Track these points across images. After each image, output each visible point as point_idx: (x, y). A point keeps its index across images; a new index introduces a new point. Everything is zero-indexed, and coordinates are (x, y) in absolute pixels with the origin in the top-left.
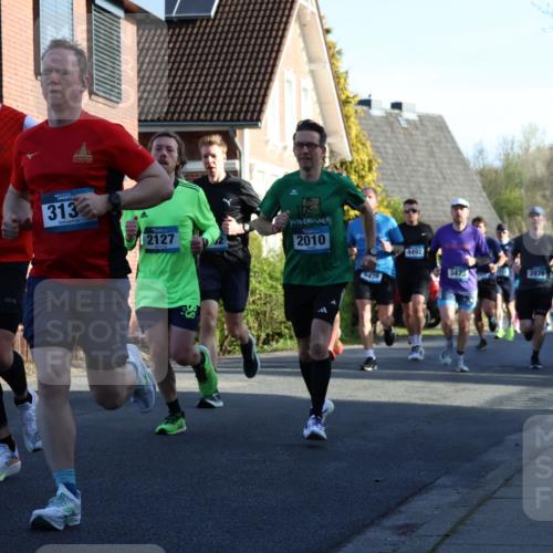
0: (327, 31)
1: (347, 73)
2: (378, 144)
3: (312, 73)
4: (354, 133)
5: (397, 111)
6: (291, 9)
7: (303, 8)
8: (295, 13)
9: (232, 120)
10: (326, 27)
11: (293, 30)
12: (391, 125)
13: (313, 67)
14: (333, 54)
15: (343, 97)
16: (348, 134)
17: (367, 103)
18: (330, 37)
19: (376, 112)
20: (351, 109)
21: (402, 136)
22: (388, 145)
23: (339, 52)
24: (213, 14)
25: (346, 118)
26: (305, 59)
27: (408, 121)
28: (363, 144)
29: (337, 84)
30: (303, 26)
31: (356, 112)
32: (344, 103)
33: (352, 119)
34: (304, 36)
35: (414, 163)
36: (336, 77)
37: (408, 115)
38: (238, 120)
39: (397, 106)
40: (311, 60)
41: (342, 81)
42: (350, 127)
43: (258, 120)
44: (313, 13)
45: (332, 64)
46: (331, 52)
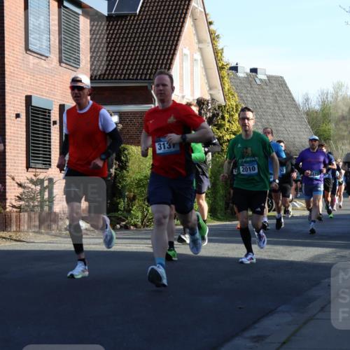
0: (210, 23)
1: (222, 49)
2: (242, 95)
3: (201, 49)
4: (226, 88)
5: (254, 74)
6: (187, 9)
7: (195, 8)
8: (190, 12)
9: (149, 79)
10: (210, 20)
11: (189, 22)
12: (250, 83)
13: (201, 46)
14: (214, 37)
15: (220, 65)
16: (223, 89)
17: (235, 69)
18: (212, 27)
19: (241, 74)
20: (224, 72)
21: (257, 90)
22: (248, 95)
23: (218, 37)
24: (138, 12)
25: (221, 78)
26: (196, 41)
27: (261, 80)
28: (232, 95)
29: (216, 57)
30: (195, 20)
31: (228, 74)
32: (220, 69)
33: (226, 79)
34: (195, 26)
35: (265, 107)
36: (216, 52)
37: (261, 76)
39: (254, 71)
40: (200, 41)
41: (219, 54)
42: (224, 84)
44: (201, 12)
45: (213, 44)
46: (213, 36)
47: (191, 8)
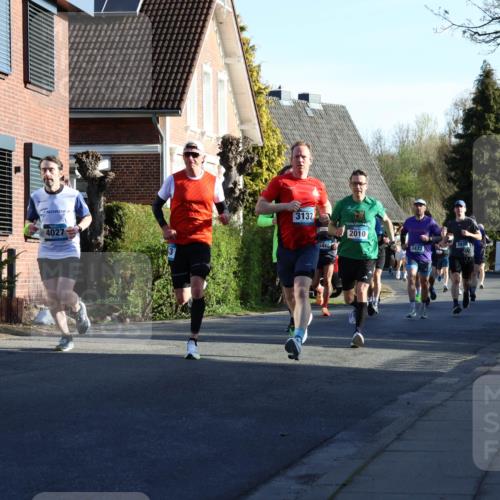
0: (242, 29)
1: (259, 66)
2: (287, 131)
3: (228, 66)
4: (264, 122)
5: (303, 102)
6: (209, 8)
7: (220, 7)
8: (212, 12)
9: (154, 108)
10: (241, 25)
11: (211, 28)
12: (299, 114)
13: (229, 61)
14: (247, 49)
15: (256, 89)
16: (260, 122)
17: (277, 94)
18: (245, 35)
19: (285, 102)
20: (262, 99)
21: (308, 124)
22: (295, 132)
23: (253, 48)
24: (138, 11)
25: (258, 107)
26: (222, 53)
27: (313, 110)
28: (274, 131)
29: (250, 77)
30: (219, 23)
31: (267, 102)
32: (256, 94)
33: (264, 108)
34: (220, 32)
35: (319, 149)
36: (250, 70)
37: (314, 105)
38: (161, 108)
39: (304, 97)
40: (227, 54)
41: (255, 74)
42: (261, 116)
43: (179, 108)
44: (228, 12)
45: (245, 59)
46: (245, 48)
47: (214, 6)
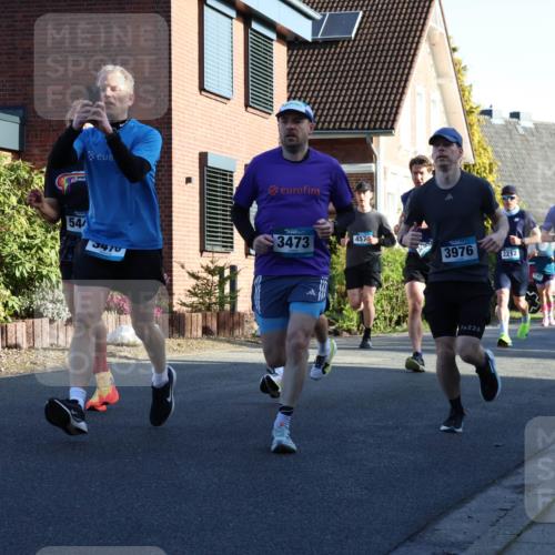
0: (454, 50)
1: (471, 86)
2: (498, 149)
3: (440, 86)
4: (476, 139)
5: (515, 120)
6: (422, 30)
7: (432, 29)
8: (425, 34)
9: (369, 128)
10: (453, 46)
11: (424, 48)
12: (510, 132)
13: (441, 81)
14: (458, 69)
15: (468, 108)
17: (488, 113)
18: (456, 55)
19: (497, 120)
20: (474, 118)
21: (519, 142)
22: (507, 150)
23: (464, 68)
24: (353, 36)
25: (469, 126)
26: (434, 74)
27: (525, 129)
28: (485, 149)
29: (462, 97)
30: (432, 45)
31: (479, 121)
32: (468, 113)
33: (475, 127)
34: (433, 54)
35: (530, 166)
36: (462, 90)
37: (525, 122)
38: (374, 128)
39: (515, 115)
40: (439, 76)
41: (467, 93)
42: (473, 134)
43: (392, 128)
44: (441, 34)
45: (457, 79)
46: (457, 68)
47: (427, 29)
